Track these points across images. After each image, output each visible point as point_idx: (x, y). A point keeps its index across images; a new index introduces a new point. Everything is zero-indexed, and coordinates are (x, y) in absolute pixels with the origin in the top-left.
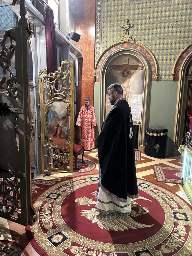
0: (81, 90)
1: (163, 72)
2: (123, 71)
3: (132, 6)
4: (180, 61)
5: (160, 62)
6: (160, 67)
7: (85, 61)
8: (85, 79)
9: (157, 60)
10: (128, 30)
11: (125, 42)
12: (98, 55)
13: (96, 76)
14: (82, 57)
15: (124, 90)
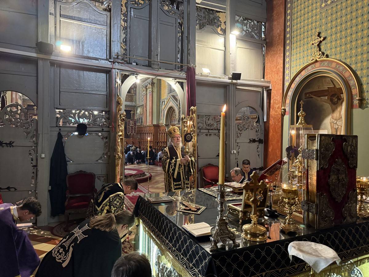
0: (269, 126)
2: (331, 97)
3: (323, 14)
5: (364, 80)
6: (365, 86)
7: (274, 93)
8: (273, 113)
9: (360, 77)
10: (319, 46)
11: (316, 61)
12: (287, 83)
13: (285, 108)
14: (270, 88)
15: (335, 122)
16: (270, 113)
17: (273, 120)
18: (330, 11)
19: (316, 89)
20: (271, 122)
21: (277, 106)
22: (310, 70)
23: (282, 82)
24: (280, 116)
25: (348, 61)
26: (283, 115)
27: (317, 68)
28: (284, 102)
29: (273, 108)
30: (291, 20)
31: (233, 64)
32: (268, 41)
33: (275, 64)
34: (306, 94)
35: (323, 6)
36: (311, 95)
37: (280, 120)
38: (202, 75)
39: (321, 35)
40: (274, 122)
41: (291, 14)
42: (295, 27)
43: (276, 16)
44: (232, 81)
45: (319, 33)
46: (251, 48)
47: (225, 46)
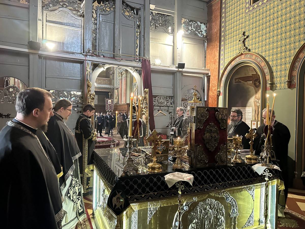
0: (209, 104)
1: (278, 79)
2: (254, 81)
3: (247, 18)
4: (296, 64)
5: (274, 69)
6: (275, 74)
8: (211, 94)
9: (272, 66)
10: (244, 42)
11: (242, 54)
12: (222, 70)
13: (220, 90)
14: (209, 75)
15: (257, 101)
16: (209, 94)
17: (211, 100)
18: (251, 16)
19: (243, 75)
20: (210, 101)
21: (214, 88)
22: (237, 61)
23: (218, 70)
24: (216, 96)
25: (263, 54)
26: (218, 96)
27: (242, 59)
28: (219, 85)
29: (211, 91)
30: (225, 22)
31: (179, 56)
32: (208, 38)
33: (213, 56)
34: (236, 79)
35: (247, 11)
36: (239, 80)
37: (216, 99)
38: (154, 65)
39: (245, 34)
40: (212, 101)
41: (225, 17)
42: (228, 27)
43: (214, 19)
44: (178, 69)
45: (244, 33)
46: (194, 43)
47: (173, 43)
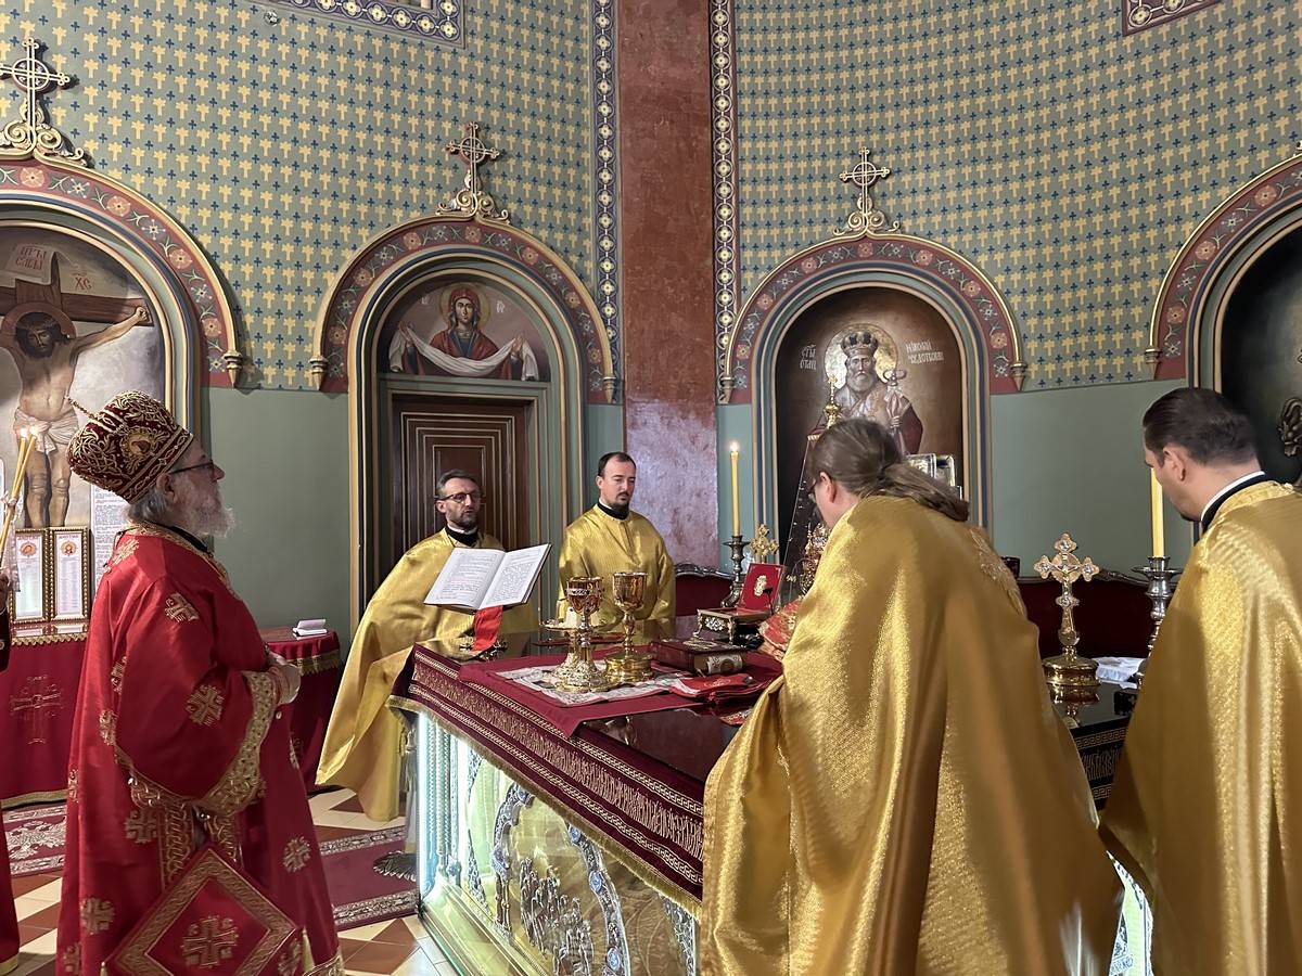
1: (269, 346)
2: (21, 321)
4: (346, 304)
5: (247, 296)
6: (249, 319)
9: (232, 283)
10: (40, 99)
11: (29, 160)
25: (184, 212)
27: (29, 189)
